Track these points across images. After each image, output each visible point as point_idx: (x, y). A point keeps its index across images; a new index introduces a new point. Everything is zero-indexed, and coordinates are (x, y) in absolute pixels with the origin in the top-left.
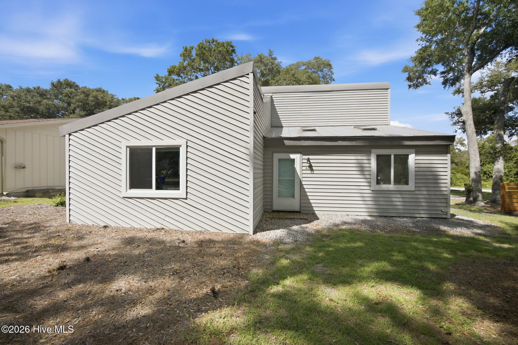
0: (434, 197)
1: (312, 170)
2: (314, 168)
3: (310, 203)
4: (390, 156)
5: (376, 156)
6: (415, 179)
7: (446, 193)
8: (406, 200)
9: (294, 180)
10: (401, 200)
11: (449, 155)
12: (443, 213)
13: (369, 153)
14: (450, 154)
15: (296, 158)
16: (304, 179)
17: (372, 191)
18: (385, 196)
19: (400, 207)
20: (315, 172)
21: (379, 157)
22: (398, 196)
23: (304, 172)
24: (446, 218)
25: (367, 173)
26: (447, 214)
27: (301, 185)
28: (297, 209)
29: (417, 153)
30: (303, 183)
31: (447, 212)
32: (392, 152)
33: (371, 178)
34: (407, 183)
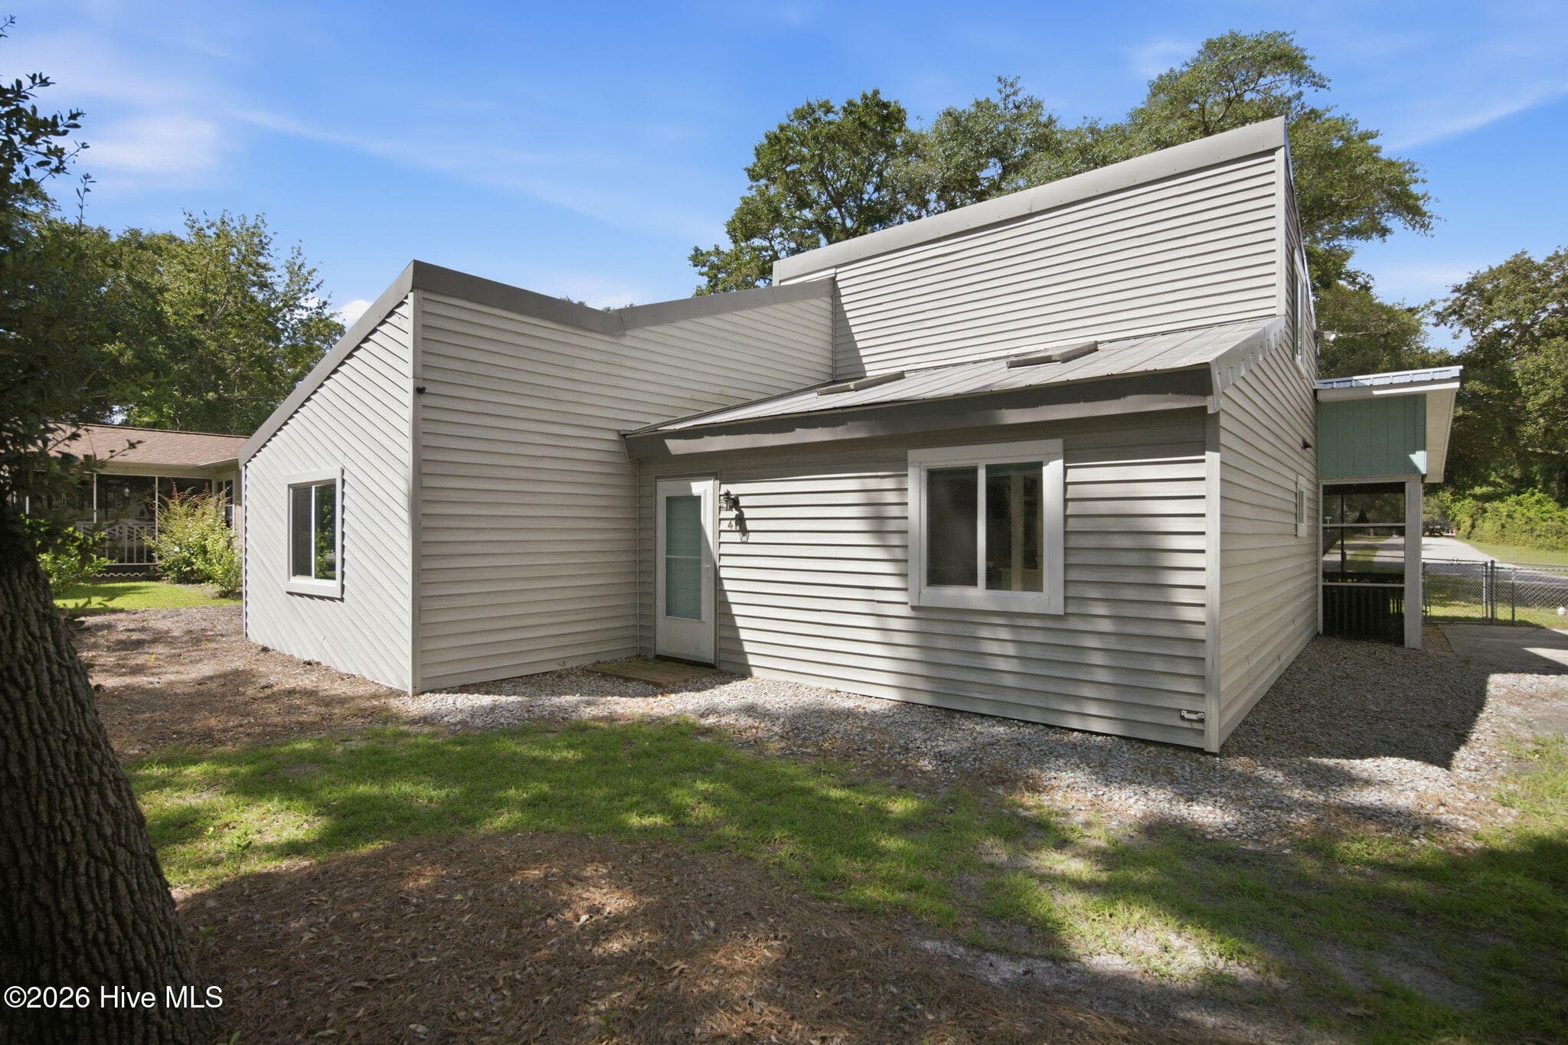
0: (1143, 650)
1: (744, 531)
2: (750, 525)
3: (740, 642)
4: (974, 471)
5: (924, 476)
6: (1067, 566)
7: (1199, 633)
8: (1033, 652)
9: (699, 562)
10: (1010, 650)
11: (1212, 458)
12: (1186, 725)
13: (898, 466)
14: (1216, 449)
15: (705, 491)
16: (724, 561)
17: (913, 608)
18: (959, 630)
19: (1009, 681)
20: (753, 538)
21: (935, 478)
22: (1004, 634)
23: (725, 537)
24: (1201, 751)
25: (895, 540)
26: (1201, 732)
27: (718, 581)
28: (709, 656)
29: (1072, 456)
30: (723, 573)
31: (1202, 721)
32: (980, 458)
33: (906, 561)
34: (1033, 581)
